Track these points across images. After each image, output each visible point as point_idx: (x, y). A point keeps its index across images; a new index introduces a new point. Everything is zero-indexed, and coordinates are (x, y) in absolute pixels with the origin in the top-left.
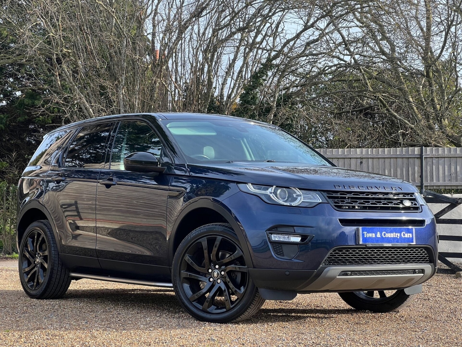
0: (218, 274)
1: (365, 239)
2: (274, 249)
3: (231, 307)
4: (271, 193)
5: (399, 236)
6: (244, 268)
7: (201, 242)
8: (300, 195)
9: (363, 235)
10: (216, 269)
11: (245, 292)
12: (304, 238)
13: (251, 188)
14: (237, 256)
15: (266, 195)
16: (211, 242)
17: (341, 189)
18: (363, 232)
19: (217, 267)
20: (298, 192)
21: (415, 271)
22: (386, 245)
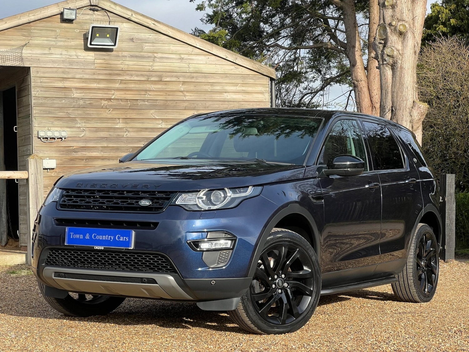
5: (112, 238)
18: (69, 233)
21: (141, 280)
22: (97, 248)
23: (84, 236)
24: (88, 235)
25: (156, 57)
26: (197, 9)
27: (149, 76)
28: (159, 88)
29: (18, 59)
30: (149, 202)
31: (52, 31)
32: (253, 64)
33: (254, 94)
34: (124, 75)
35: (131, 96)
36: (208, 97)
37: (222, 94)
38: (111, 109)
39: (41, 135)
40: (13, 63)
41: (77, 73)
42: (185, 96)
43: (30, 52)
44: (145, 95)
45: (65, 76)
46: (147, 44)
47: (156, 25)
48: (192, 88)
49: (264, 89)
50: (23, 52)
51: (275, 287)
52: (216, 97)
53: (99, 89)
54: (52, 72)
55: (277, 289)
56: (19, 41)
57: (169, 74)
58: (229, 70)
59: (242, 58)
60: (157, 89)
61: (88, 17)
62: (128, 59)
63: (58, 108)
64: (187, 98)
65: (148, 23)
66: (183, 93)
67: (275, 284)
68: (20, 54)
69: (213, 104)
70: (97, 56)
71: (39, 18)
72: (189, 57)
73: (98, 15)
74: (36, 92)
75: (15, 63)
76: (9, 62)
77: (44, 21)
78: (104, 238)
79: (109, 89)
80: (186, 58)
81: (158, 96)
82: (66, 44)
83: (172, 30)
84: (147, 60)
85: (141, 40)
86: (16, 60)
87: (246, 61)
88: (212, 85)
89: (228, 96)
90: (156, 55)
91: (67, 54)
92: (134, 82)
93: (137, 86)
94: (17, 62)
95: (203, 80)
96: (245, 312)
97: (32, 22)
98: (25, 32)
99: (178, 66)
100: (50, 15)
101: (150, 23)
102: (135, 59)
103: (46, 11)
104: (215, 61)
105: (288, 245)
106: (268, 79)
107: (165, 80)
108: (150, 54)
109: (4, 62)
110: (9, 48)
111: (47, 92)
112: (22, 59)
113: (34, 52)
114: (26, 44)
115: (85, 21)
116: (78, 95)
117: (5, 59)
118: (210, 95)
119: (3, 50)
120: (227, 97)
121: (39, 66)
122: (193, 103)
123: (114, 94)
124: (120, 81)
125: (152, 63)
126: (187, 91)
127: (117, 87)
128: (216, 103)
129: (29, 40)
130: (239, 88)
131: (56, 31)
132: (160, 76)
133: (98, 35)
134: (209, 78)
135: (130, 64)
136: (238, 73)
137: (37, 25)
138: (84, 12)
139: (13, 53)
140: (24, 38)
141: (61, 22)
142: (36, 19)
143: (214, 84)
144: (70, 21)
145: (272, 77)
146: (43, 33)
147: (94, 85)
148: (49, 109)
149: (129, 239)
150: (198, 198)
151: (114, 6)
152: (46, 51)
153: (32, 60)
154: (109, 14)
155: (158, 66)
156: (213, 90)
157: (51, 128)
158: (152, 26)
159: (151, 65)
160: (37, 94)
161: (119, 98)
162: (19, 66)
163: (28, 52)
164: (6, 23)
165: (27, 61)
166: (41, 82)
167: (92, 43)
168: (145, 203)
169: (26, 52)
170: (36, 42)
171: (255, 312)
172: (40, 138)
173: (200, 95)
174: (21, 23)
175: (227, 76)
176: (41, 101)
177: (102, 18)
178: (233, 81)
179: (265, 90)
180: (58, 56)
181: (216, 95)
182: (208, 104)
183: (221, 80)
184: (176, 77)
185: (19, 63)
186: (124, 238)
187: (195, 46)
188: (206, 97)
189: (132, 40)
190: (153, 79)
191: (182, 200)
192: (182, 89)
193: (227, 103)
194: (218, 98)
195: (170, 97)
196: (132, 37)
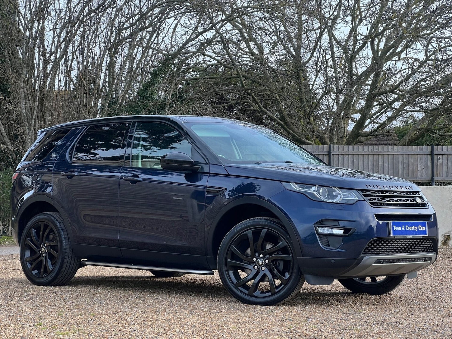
0: (262, 262)
1: (395, 232)
2: (321, 240)
3: (276, 291)
4: (314, 191)
5: (417, 229)
6: (289, 257)
7: (246, 234)
8: (339, 194)
9: (393, 228)
10: (261, 258)
11: (290, 278)
12: (346, 230)
13: (295, 187)
14: (282, 246)
15: (310, 193)
16: (256, 234)
17: (372, 188)
18: (393, 225)
19: (261, 256)
20: (338, 191)
22: (408, 237)
23: (401, 228)
24: (403, 226)
78: (412, 228)
186: (423, 228)
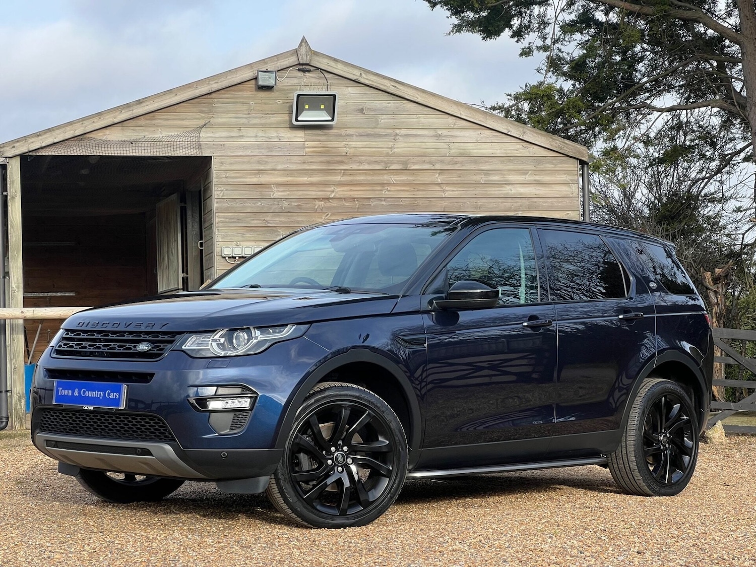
1: (60, 398)
5: (102, 395)
9: (58, 391)
18: (57, 387)
21: (134, 451)
22: (86, 408)
23: (73, 393)
24: (76, 390)
25: (398, 135)
26: (521, 55)
27: (388, 163)
28: (403, 181)
29: (194, 146)
30: (148, 347)
31: (243, 103)
32: (551, 140)
33: (553, 186)
34: (348, 163)
35: (359, 193)
36: (479, 191)
37: (502, 187)
38: (330, 213)
39: (226, 253)
40: (187, 152)
41: (277, 162)
42: (444, 191)
43: (212, 135)
44: (382, 190)
45: (262, 168)
46: (384, 116)
47: (398, 88)
48: (454, 178)
49: (570, 178)
50: (201, 135)
51: (332, 464)
52: (493, 192)
53: (312, 184)
54: (243, 163)
55: (335, 466)
56: (195, 120)
57: (418, 158)
58: (514, 150)
59: (533, 131)
60: (400, 181)
61: (296, 81)
62: (355, 138)
63: (251, 214)
64: (447, 194)
65: (385, 86)
66: (440, 187)
67: (332, 459)
68: (196, 138)
69: (488, 202)
70: (308, 137)
71: (224, 86)
72: (450, 133)
73: (311, 78)
74: (220, 192)
75: (189, 151)
76: (181, 151)
77: (231, 90)
78: (94, 394)
79: (325, 184)
80: (444, 134)
81: (402, 193)
82: (263, 121)
83: (422, 94)
84: (384, 140)
85: (375, 110)
86: (192, 147)
87: (540, 136)
88: (485, 174)
89: (511, 190)
90: (398, 131)
91: (264, 135)
92: (364, 173)
93: (369, 178)
94: (192, 150)
95: (472, 167)
96: (281, 497)
97: (213, 92)
98: (204, 107)
99: (433, 147)
100: (239, 81)
101: (389, 85)
102: (366, 139)
103: (235, 76)
104: (491, 137)
105: (350, 406)
106: (577, 163)
107: (413, 168)
108: (389, 131)
109: (174, 151)
110: (181, 130)
111: (235, 192)
112: (199, 146)
113: (217, 135)
114: (205, 125)
115: (291, 87)
116: (280, 193)
117: (175, 147)
118: (483, 190)
119: (173, 134)
120: (510, 192)
121: (223, 155)
122: (456, 201)
123: (333, 191)
124: (343, 171)
125: (392, 143)
126: (447, 184)
127: (339, 181)
128: (494, 201)
129: (210, 118)
130: (528, 178)
131: (249, 104)
132: (405, 163)
133: (307, 107)
134: (481, 163)
135: (357, 145)
136: (527, 154)
137: (221, 96)
138: (291, 75)
139: (187, 138)
140: (203, 115)
141: (256, 91)
142: (220, 88)
143: (490, 172)
144: (268, 88)
145: (582, 158)
146: (231, 107)
147: (305, 179)
148: (238, 215)
149: (119, 396)
150: (213, 340)
151: (334, 64)
152: (235, 133)
153: (215, 146)
154: (327, 75)
155: (401, 147)
156: (488, 181)
157: (241, 242)
158: (392, 90)
159: (390, 147)
160: (221, 194)
161: (342, 196)
162: (196, 155)
163: (209, 135)
164: (176, 95)
165: (208, 148)
166: (227, 178)
167: (299, 119)
168: (143, 347)
169: (206, 135)
170: (220, 120)
171: (297, 497)
172: (225, 257)
173: (467, 189)
174: (197, 95)
175: (511, 159)
176: (227, 205)
177: (317, 81)
178: (520, 167)
179: (571, 180)
180: (252, 139)
181: (494, 189)
182: (481, 202)
183: (501, 167)
184: (430, 163)
185: (195, 151)
186: (115, 394)
187: (459, 116)
188: (477, 192)
189: (361, 111)
190: (393, 167)
191: (191, 343)
192: (439, 180)
193: (510, 200)
194: (496, 192)
195: (420, 193)
196: (361, 107)
